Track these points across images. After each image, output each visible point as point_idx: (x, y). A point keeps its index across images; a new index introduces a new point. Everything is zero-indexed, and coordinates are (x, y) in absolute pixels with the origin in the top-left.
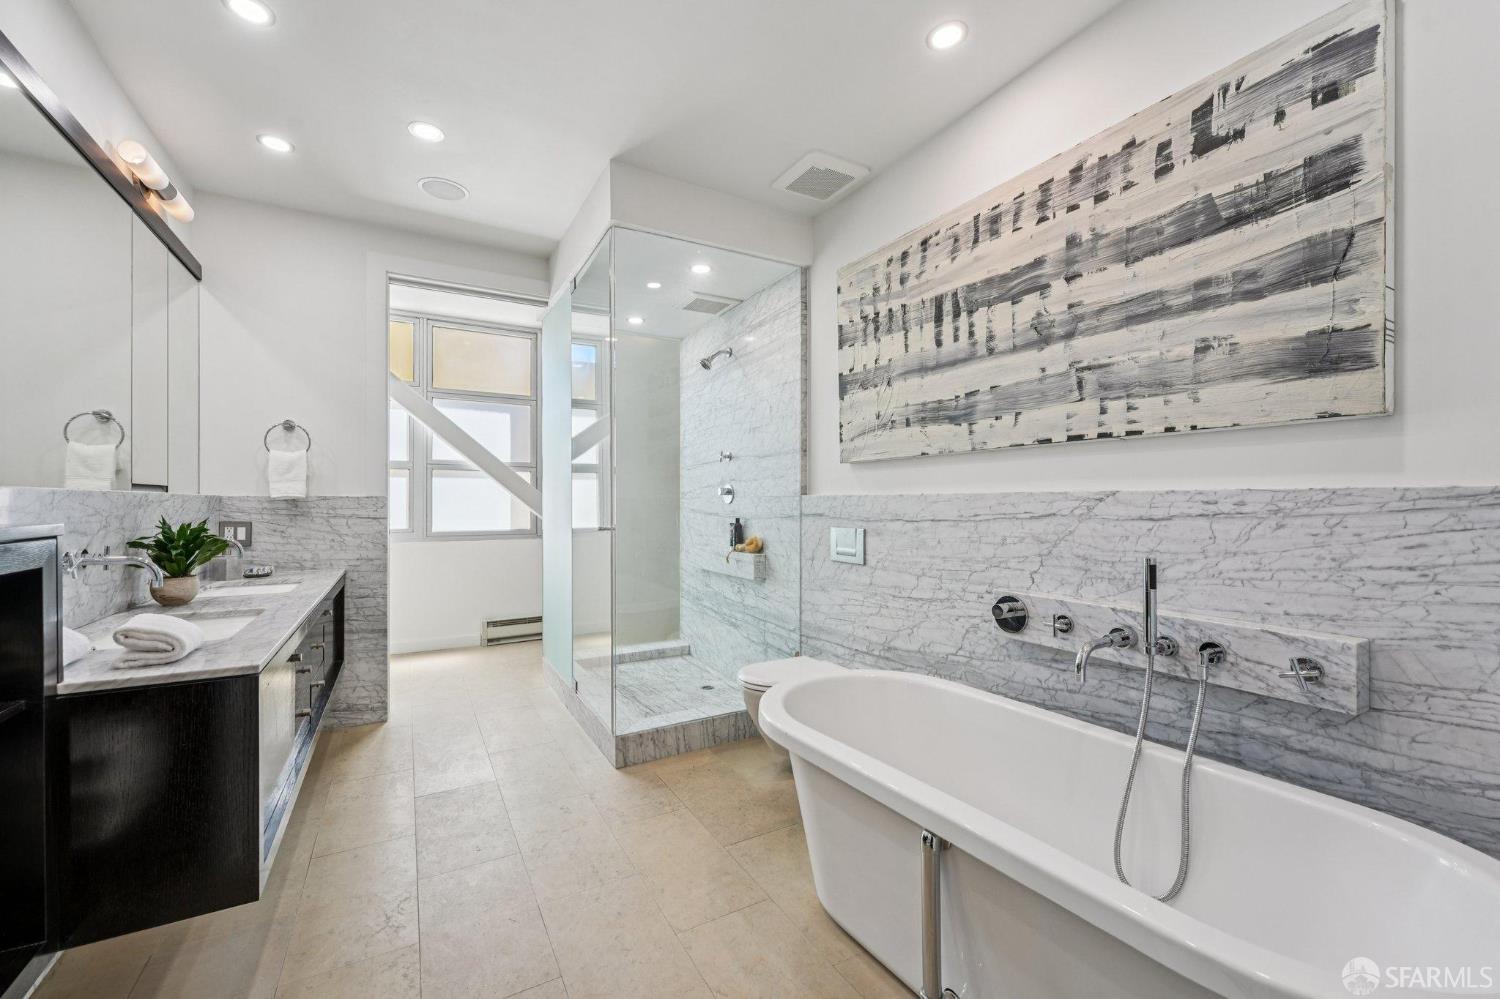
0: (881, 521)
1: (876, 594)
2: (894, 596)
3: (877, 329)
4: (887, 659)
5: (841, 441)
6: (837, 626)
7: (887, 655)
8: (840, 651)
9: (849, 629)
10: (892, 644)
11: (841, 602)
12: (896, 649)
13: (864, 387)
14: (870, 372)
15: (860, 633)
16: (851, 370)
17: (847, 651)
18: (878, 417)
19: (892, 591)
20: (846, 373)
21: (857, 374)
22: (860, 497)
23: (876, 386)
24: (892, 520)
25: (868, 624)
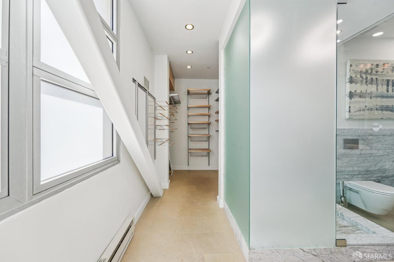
0: (365, 136)
1: (363, 157)
2: (370, 156)
3: (366, 82)
4: (367, 174)
5: (350, 112)
6: (345, 169)
7: (367, 173)
8: (347, 176)
9: (351, 169)
10: (369, 169)
11: (348, 161)
12: (370, 171)
13: (360, 97)
14: (363, 93)
15: (356, 169)
16: (355, 91)
17: (350, 176)
18: (366, 107)
19: (369, 155)
20: (353, 91)
21: (357, 93)
22: (356, 129)
23: (365, 98)
24: (369, 136)
25: (360, 165)
